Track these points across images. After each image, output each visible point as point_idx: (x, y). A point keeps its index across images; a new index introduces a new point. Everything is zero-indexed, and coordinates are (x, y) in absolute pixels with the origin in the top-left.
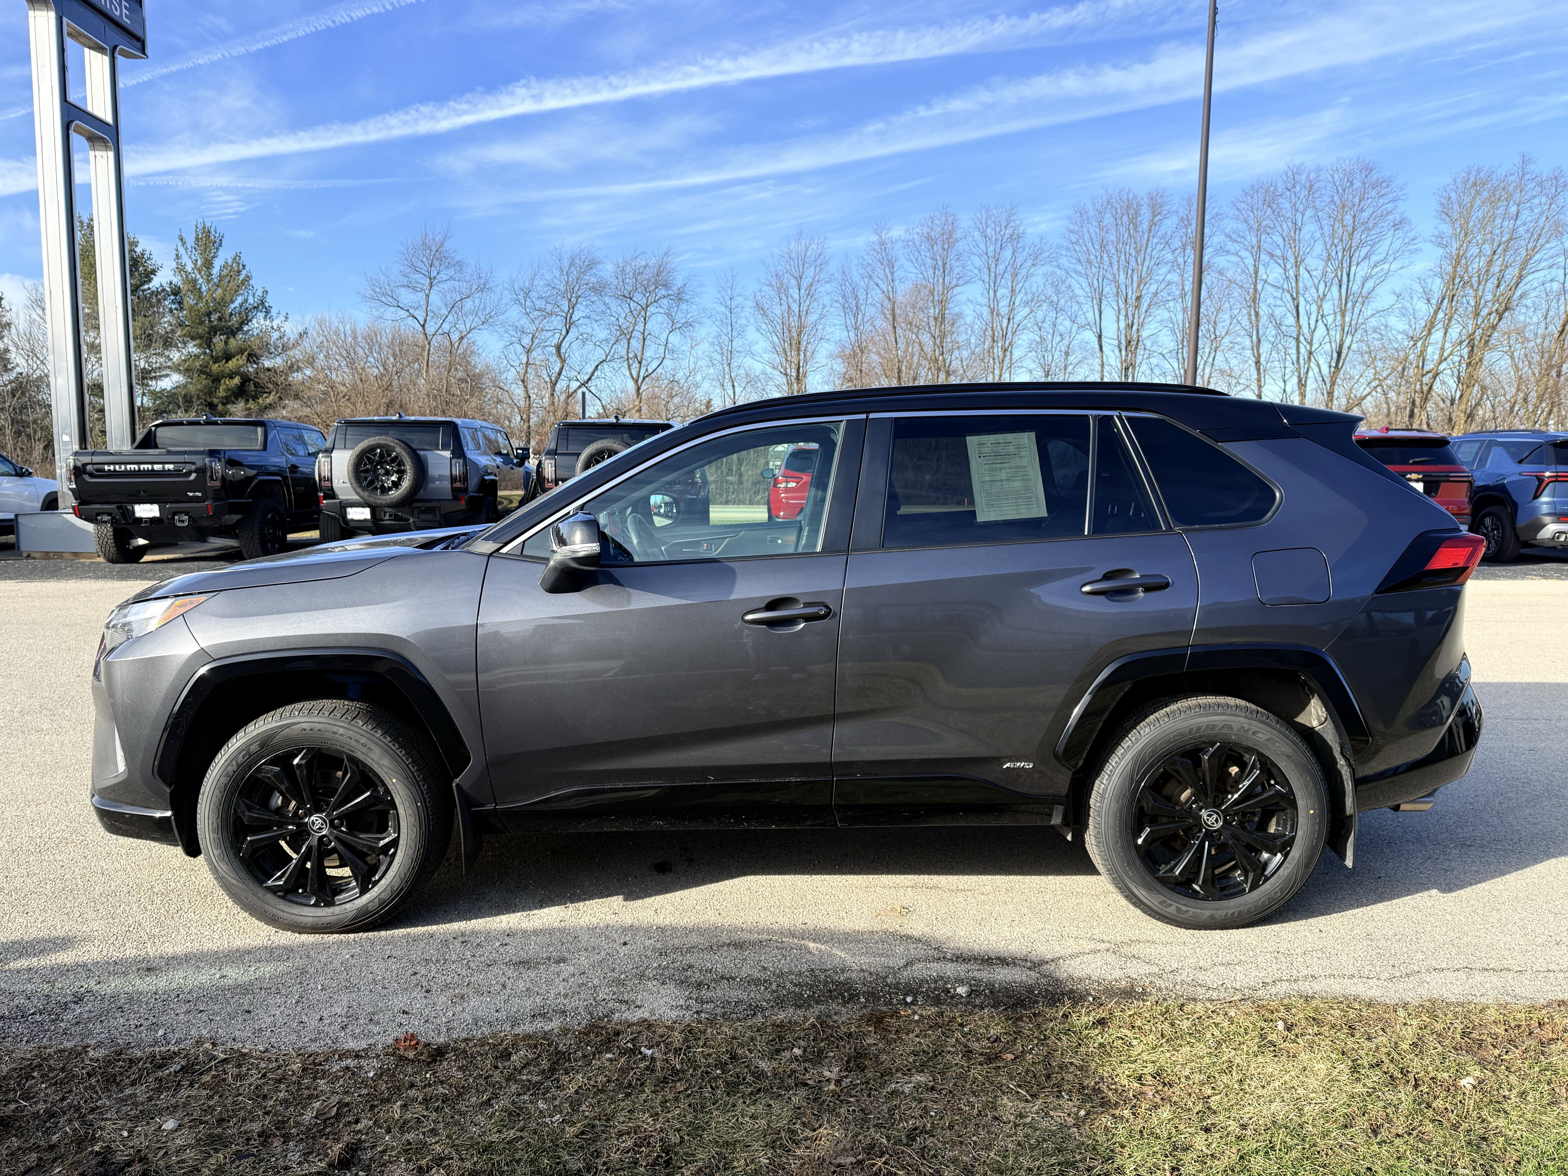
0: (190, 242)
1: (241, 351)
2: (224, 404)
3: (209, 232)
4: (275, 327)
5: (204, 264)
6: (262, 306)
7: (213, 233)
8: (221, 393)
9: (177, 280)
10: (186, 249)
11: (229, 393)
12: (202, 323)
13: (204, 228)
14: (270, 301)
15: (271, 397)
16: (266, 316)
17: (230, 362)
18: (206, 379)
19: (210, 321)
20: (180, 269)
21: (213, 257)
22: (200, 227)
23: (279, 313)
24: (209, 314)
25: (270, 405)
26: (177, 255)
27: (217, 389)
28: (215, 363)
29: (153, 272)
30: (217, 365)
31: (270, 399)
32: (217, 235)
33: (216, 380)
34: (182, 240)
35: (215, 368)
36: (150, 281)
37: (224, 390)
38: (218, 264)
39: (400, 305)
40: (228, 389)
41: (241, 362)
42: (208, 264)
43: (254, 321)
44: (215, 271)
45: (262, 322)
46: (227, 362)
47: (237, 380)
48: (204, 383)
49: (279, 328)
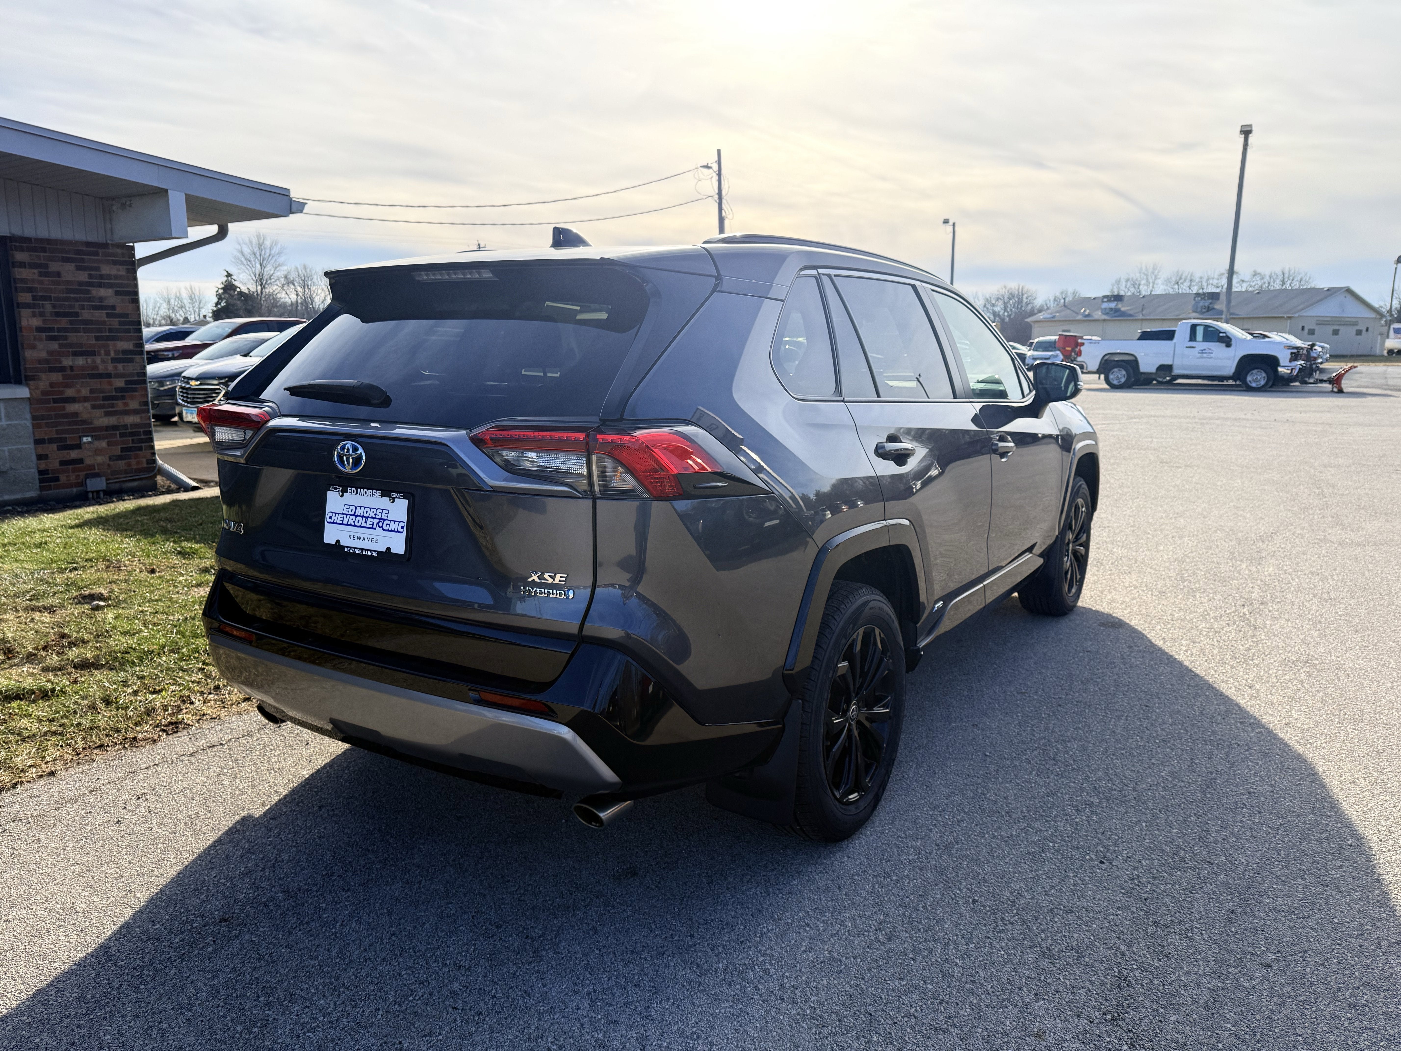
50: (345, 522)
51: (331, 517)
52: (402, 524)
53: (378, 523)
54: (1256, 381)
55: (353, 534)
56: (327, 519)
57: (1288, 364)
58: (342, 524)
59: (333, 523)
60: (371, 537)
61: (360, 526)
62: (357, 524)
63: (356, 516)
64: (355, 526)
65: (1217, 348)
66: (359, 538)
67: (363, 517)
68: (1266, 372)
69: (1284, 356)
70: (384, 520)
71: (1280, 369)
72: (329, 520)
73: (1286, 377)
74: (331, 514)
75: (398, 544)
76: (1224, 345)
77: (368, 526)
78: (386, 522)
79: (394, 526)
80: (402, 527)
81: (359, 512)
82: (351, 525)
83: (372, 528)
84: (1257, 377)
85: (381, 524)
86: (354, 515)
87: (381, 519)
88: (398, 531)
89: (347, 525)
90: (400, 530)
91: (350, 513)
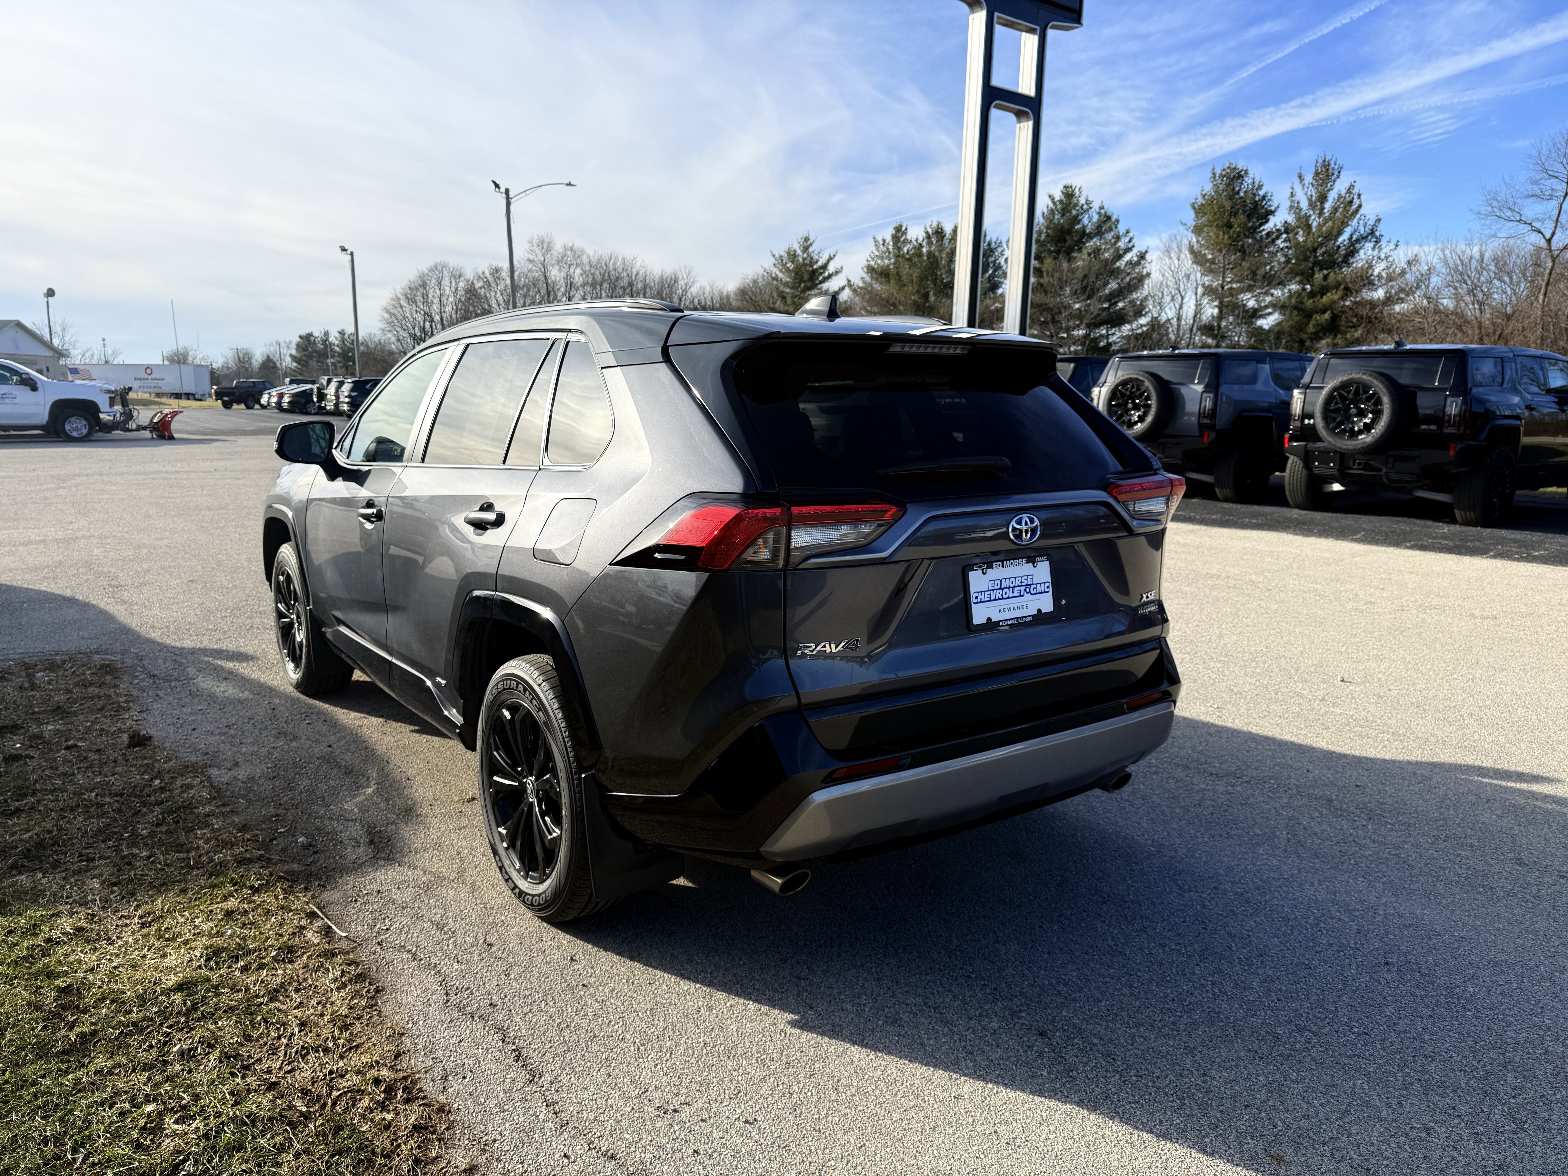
0: (1309, 178)
1: (1337, 286)
2: (1312, 340)
3: (1329, 165)
4: (1383, 256)
5: (1318, 199)
6: (1372, 235)
7: (1332, 165)
8: (1311, 328)
9: (1291, 219)
10: (1303, 186)
11: (1319, 328)
12: (1306, 259)
13: (1324, 161)
14: (1381, 230)
15: (1359, 332)
16: (1375, 246)
17: (1325, 297)
18: (1297, 315)
19: (1316, 257)
20: (1295, 208)
21: (1329, 190)
22: (1320, 161)
23: (1389, 242)
24: (1315, 250)
25: (1357, 339)
26: (1292, 193)
27: (1307, 324)
28: (1309, 298)
29: (1272, 213)
30: (1311, 301)
31: (1358, 334)
32: (1336, 167)
33: (1308, 315)
34: (1300, 177)
35: (1309, 303)
36: (1267, 221)
37: (1314, 326)
38: (1332, 196)
39: (1523, 218)
40: (1318, 325)
41: (1336, 297)
42: (1323, 198)
43: (1362, 252)
44: (1328, 206)
45: (1370, 252)
46: (1321, 297)
47: (1327, 315)
48: (1296, 319)
49: (1387, 258)
50: (993, 598)
51: (977, 598)
52: (1047, 584)
53: (1025, 590)
54: (77, 429)
55: (1002, 607)
56: (974, 600)
57: (109, 410)
58: (990, 600)
59: (981, 602)
60: (1020, 605)
61: (1009, 598)
62: (1004, 596)
63: (1003, 589)
64: (1003, 598)
65: (22, 393)
66: (1009, 609)
67: (1009, 588)
68: (86, 419)
69: (103, 402)
70: (1030, 585)
71: (102, 416)
72: (976, 601)
73: (110, 424)
74: (976, 594)
75: (1046, 604)
76: (28, 388)
77: (1016, 595)
78: (1032, 587)
79: (1040, 588)
80: (1048, 587)
81: (1005, 584)
82: (999, 599)
83: (1020, 596)
84: (76, 426)
85: (1028, 590)
86: (1000, 588)
87: (1027, 585)
88: (1045, 592)
89: (995, 600)
90: (1047, 590)
91: (996, 587)
